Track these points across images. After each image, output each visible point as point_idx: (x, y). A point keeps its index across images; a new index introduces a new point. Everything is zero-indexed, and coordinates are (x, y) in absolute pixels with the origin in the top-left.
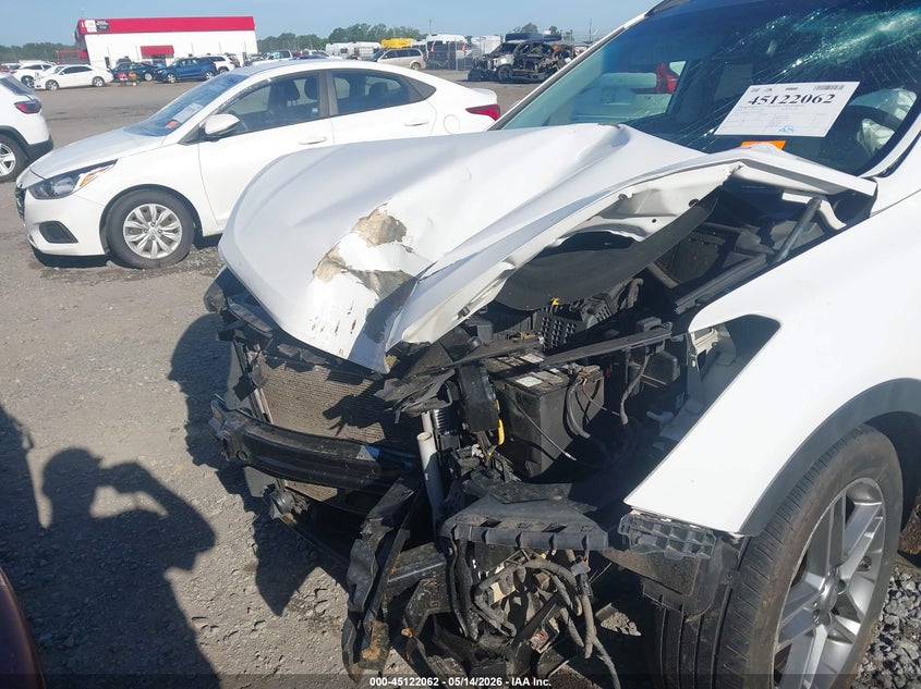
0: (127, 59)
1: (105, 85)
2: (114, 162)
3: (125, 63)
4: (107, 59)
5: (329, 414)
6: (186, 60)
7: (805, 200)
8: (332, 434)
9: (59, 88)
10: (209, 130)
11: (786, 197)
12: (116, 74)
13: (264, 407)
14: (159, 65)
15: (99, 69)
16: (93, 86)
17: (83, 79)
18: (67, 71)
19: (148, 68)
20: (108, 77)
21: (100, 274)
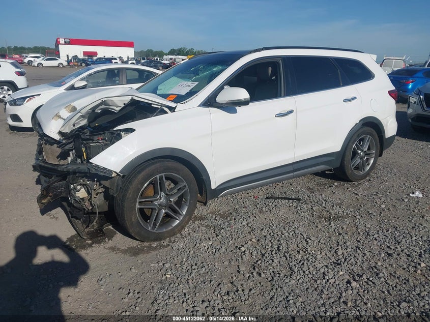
0: (76, 56)
1: (63, 67)
2: (40, 95)
3: (75, 57)
4: (68, 56)
5: (58, 157)
6: (102, 58)
7: (159, 107)
8: (58, 163)
9: (43, 66)
10: (76, 86)
11: (152, 105)
12: (69, 62)
13: (45, 158)
14: (90, 60)
15: (63, 60)
16: (58, 67)
17: (54, 63)
18: (47, 60)
19: (83, 61)
20: (65, 64)
21: (30, 135)
